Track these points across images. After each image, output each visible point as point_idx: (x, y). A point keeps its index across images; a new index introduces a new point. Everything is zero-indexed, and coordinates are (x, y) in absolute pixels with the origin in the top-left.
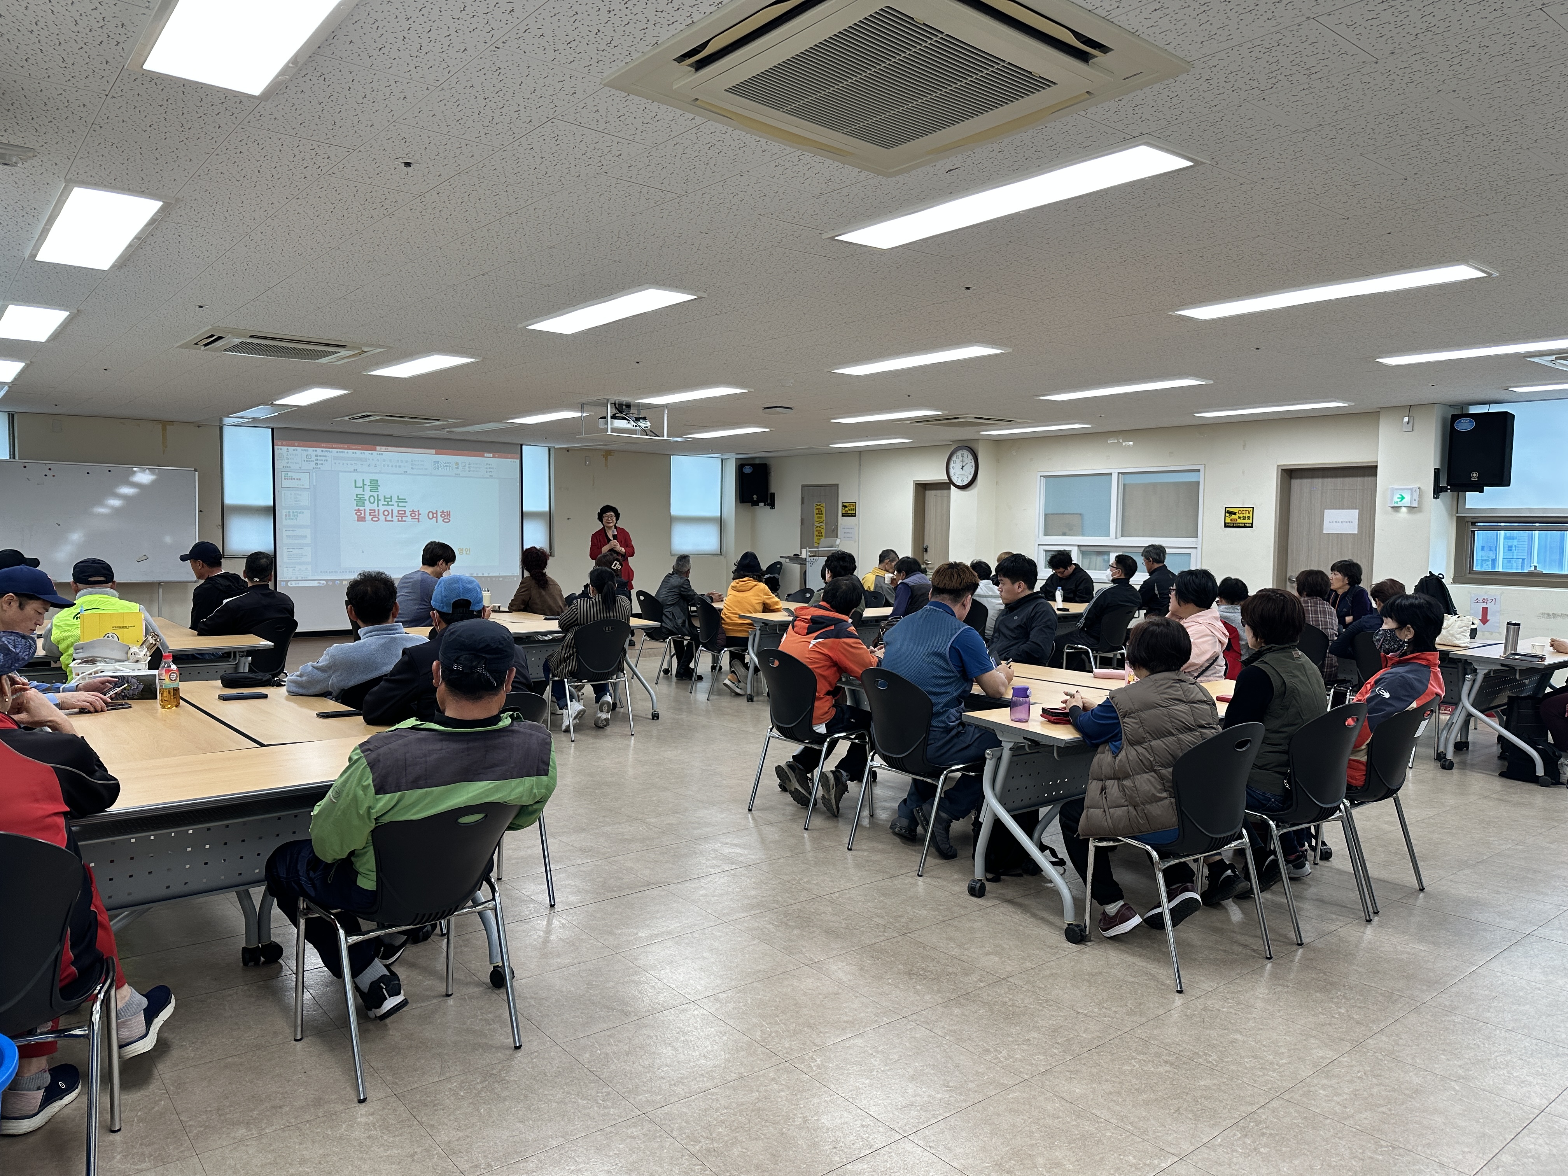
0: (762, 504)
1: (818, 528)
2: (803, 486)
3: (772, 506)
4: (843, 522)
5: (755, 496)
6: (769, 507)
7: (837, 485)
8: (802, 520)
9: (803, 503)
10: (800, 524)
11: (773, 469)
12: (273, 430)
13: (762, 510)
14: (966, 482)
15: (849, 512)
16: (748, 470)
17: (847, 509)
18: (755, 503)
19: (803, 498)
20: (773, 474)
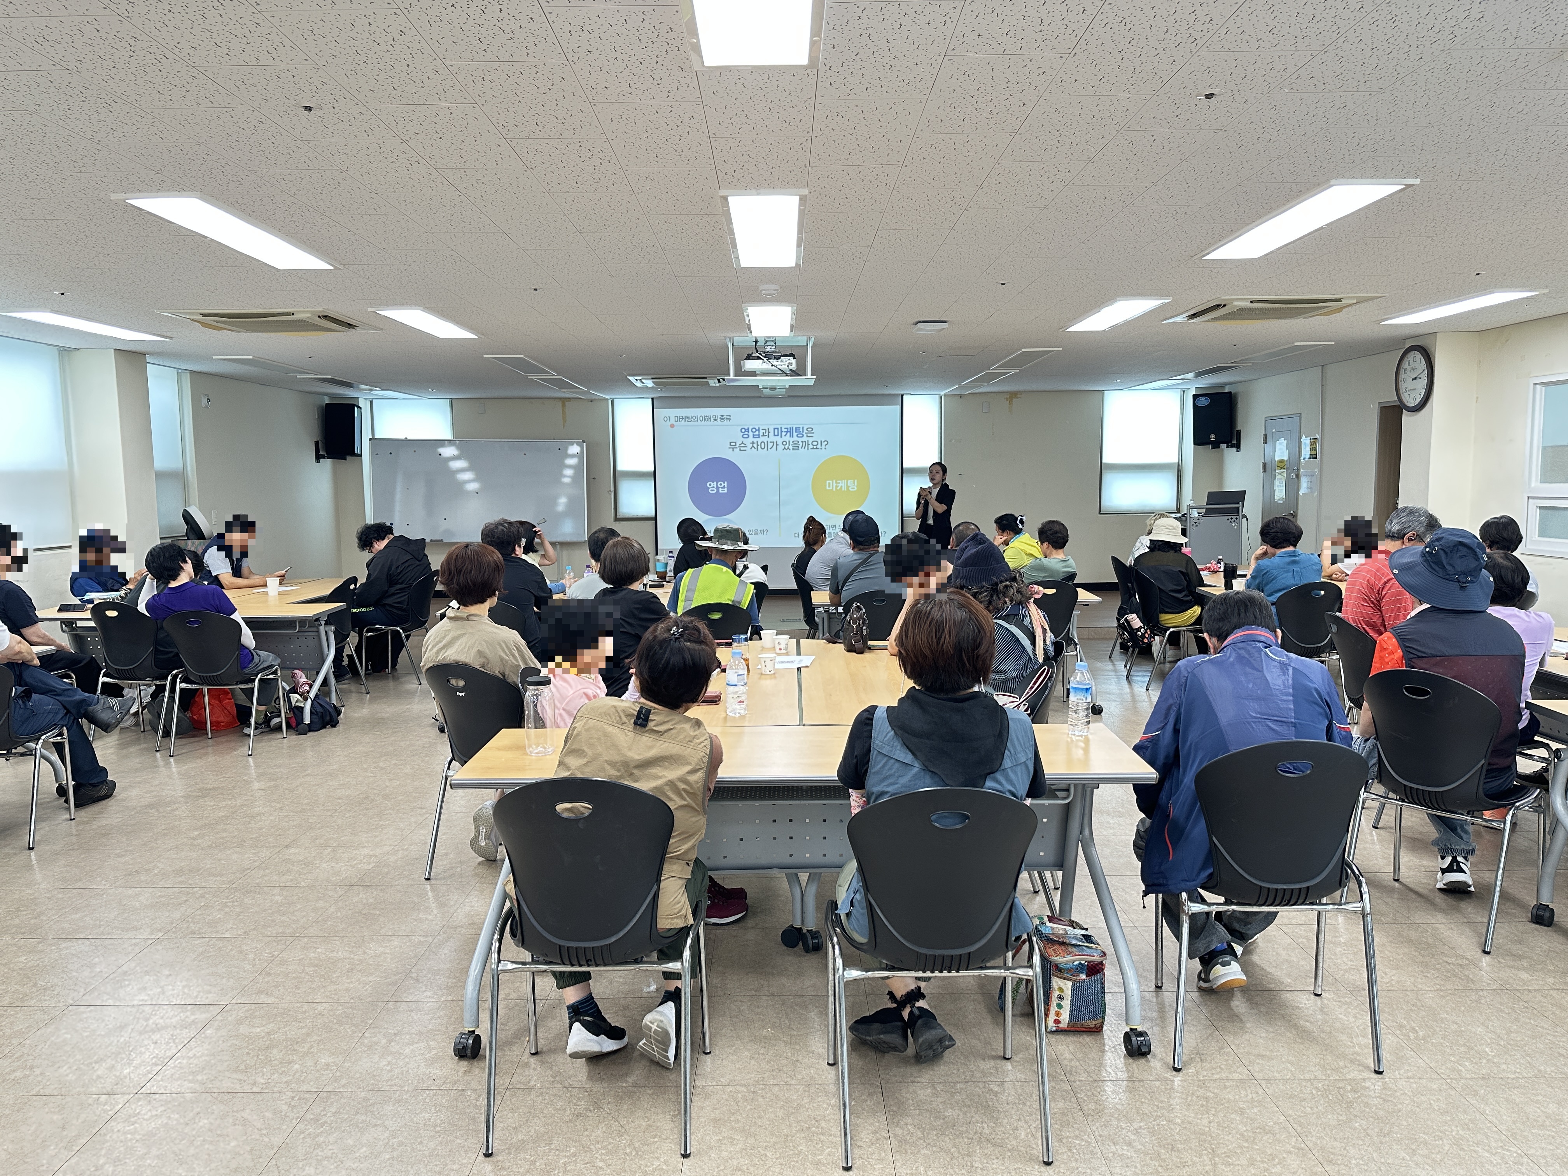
0: (1223, 446)
1: (1280, 476)
3: (1238, 446)
4: (1306, 466)
6: (1234, 449)
7: (1299, 415)
9: (1265, 442)
10: (1261, 468)
11: (1239, 399)
12: (653, 399)
13: (1229, 453)
14: (1418, 401)
15: (1311, 452)
16: (1203, 402)
17: (1308, 448)
18: (1216, 445)
19: (1265, 436)
20: (1240, 405)
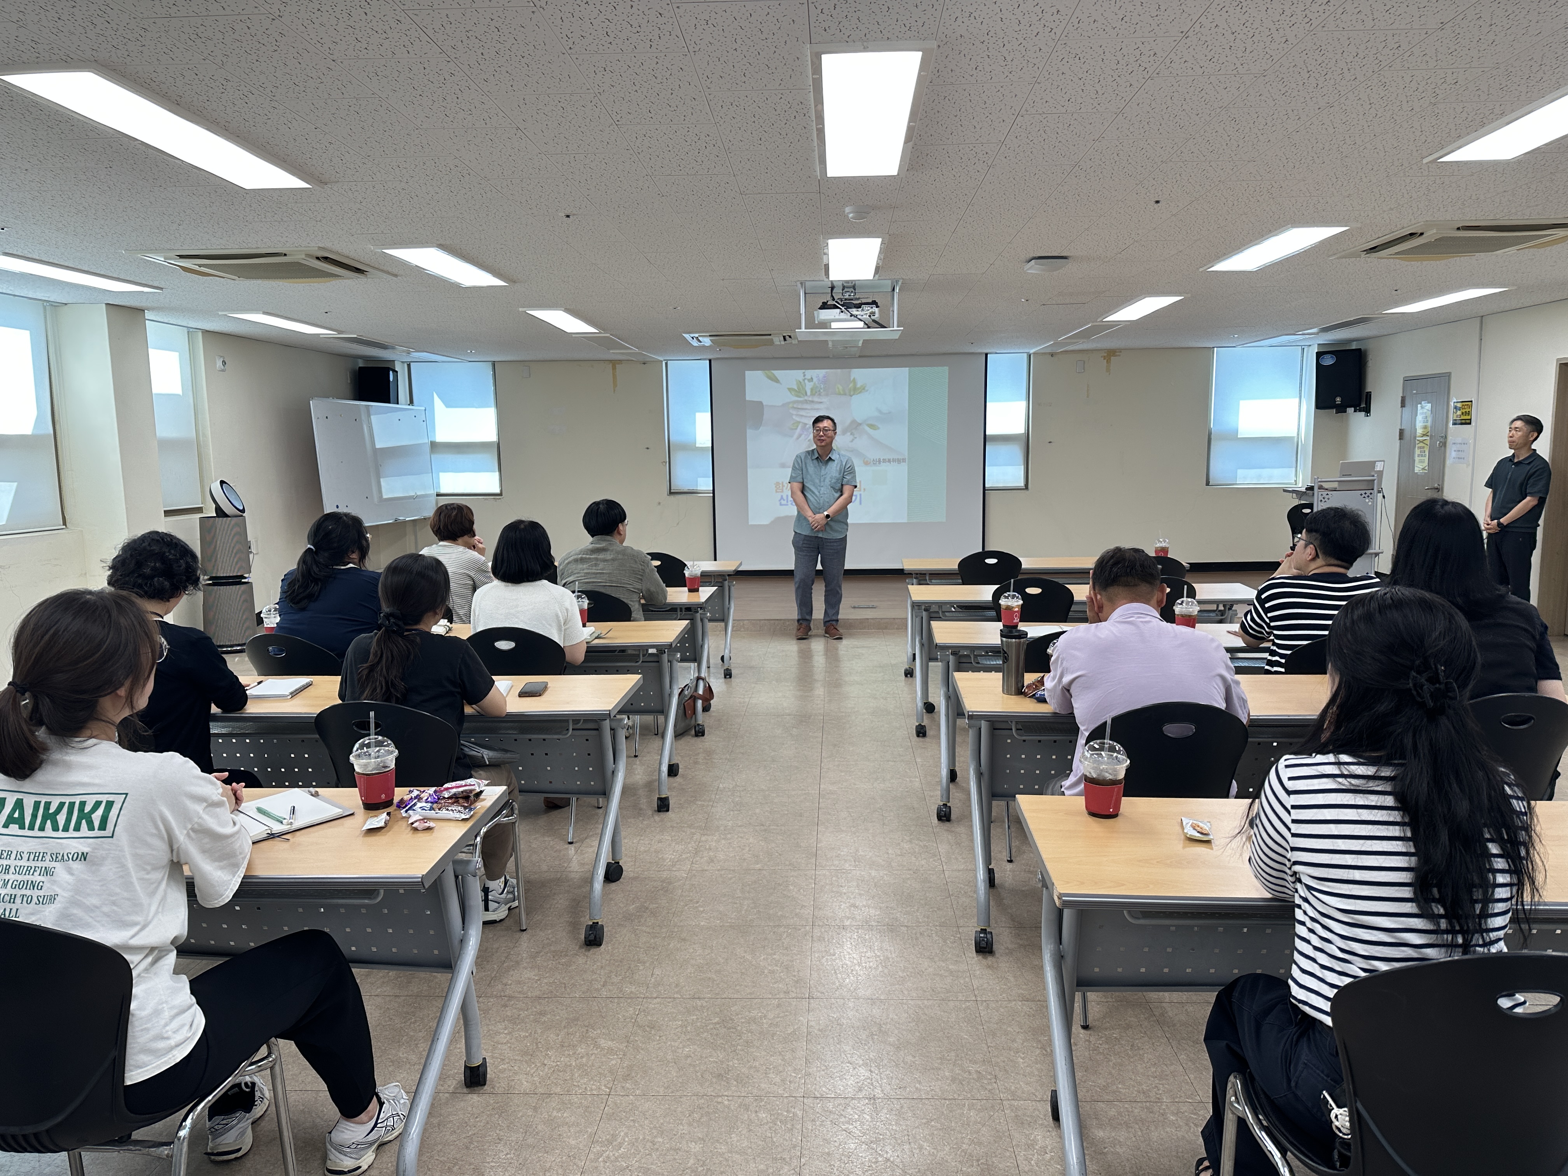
0: (1350, 410)
1: (1421, 445)
2: (1406, 380)
3: (1367, 411)
4: (1456, 433)
5: (1338, 399)
6: (1363, 414)
7: (1449, 375)
8: (1401, 433)
9: (1403, 405)
10: (1398, 437)
11: (1370, 357)
12: (710, 361)
13: (1355, 418)
15: (1463, 417)
16: (1328, 361)
17: (1459, 413)
18: (1341, 409)
19: (1403, 399)
20: (1371, 363)
